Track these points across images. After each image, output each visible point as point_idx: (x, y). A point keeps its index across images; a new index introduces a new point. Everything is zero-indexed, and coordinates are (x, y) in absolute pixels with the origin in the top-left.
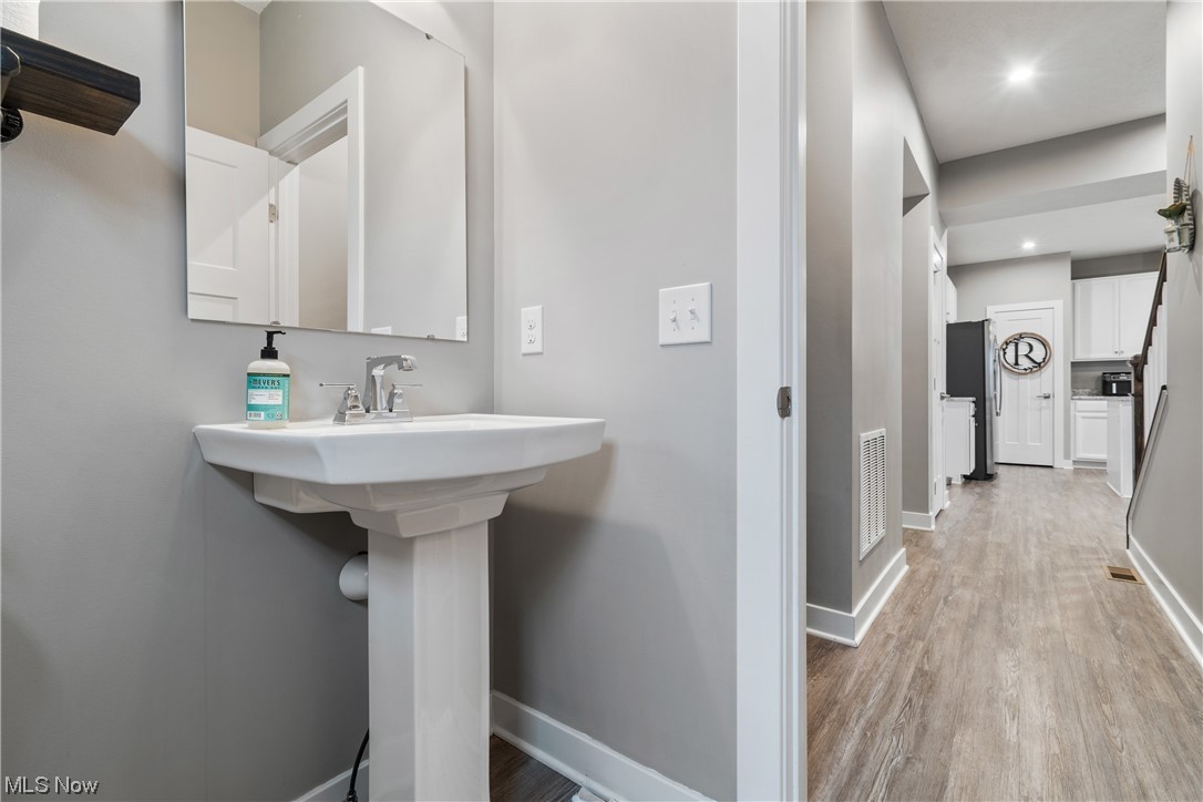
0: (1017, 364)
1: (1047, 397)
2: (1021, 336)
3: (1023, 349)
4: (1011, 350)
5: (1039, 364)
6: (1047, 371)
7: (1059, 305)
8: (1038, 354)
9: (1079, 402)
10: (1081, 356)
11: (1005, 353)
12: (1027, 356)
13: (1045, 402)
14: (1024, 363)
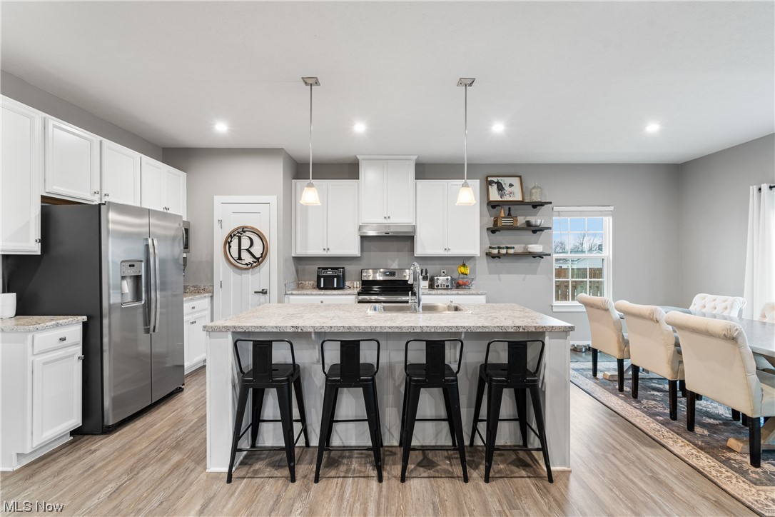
0: (240, 258)
1: (264, 292)
2: (244, 229)
3: (245, 243)
4: (235, 242)
5: (258, 259)
6: (265, 266)
7: (274, 200)
8: (257, 250)
9: (291, 297)
10: (301, 252)
11: (230, 247)
12: (248, 250)
13: (262, 297)
14: (247, 258)
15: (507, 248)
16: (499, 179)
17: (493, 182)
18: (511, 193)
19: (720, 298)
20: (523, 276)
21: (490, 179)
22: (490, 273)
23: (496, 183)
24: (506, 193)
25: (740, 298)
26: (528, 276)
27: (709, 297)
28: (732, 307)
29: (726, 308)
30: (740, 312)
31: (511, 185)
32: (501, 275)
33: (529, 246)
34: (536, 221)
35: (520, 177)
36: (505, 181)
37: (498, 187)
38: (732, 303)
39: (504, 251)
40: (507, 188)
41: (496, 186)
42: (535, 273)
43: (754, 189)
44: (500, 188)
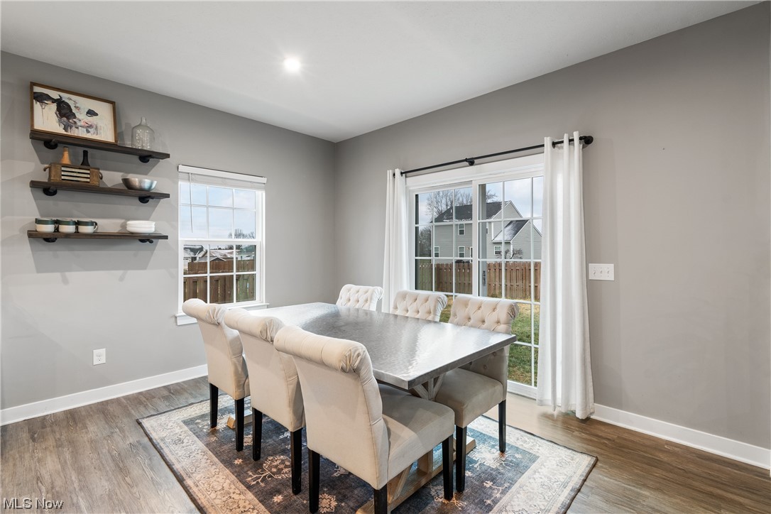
15: (78, 224)
16: (65, 97)
17: (48, 98)
18: (91, 126)
19: (362, 288)
20: (120, 273)
21: (37, 89)
22: (38, 271)
23: (54, 101)
24: (79, 124)
25: (379, 288)
26: (130, 273)
27: (354, 287)
28: (371, 299)
29: (366, 301)
30: (380, 302)
31: (91, 113)
32: (67, 274)
33: (129, 222)
34: (140, 182)
35: (112, 103)
36: (80, 105)
37: (58, 110)
38: (372, 294)
39: (70, 229)
40: (81, 117)
41: (54, 106)
42: (144, 268)
43: (390, 173)
44: (64, 111)
